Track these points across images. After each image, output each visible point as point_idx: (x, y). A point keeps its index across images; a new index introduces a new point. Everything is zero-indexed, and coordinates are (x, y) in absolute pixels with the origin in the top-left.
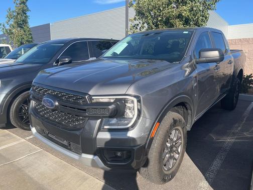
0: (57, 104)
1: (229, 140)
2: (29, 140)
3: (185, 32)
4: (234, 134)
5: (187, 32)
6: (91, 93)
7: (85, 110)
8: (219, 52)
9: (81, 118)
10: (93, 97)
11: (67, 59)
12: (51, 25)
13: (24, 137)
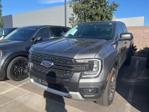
0: (53, 64)
1: (133, 81)
2: (20, 87)
3: (110, 24)
4: (134, 78)
5: (111, 24)
6: (75, 58)
7: (72, 67)
8: (131, 35)
9: (68, 72)
10: (76, 60)
11: (39, 38)
12: (13, 15)
13: (16, 85)
